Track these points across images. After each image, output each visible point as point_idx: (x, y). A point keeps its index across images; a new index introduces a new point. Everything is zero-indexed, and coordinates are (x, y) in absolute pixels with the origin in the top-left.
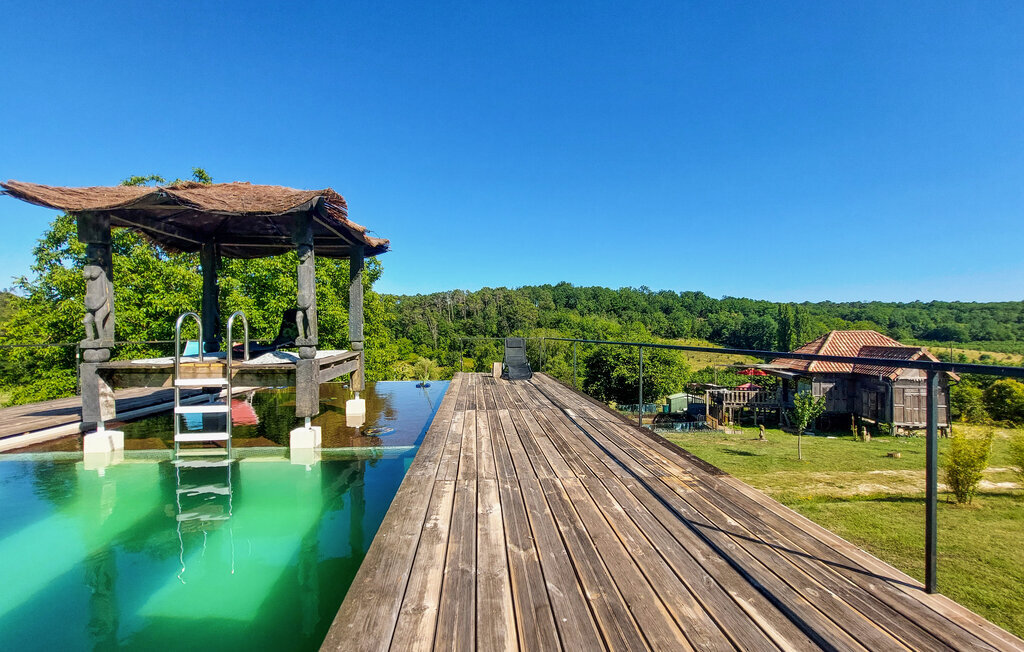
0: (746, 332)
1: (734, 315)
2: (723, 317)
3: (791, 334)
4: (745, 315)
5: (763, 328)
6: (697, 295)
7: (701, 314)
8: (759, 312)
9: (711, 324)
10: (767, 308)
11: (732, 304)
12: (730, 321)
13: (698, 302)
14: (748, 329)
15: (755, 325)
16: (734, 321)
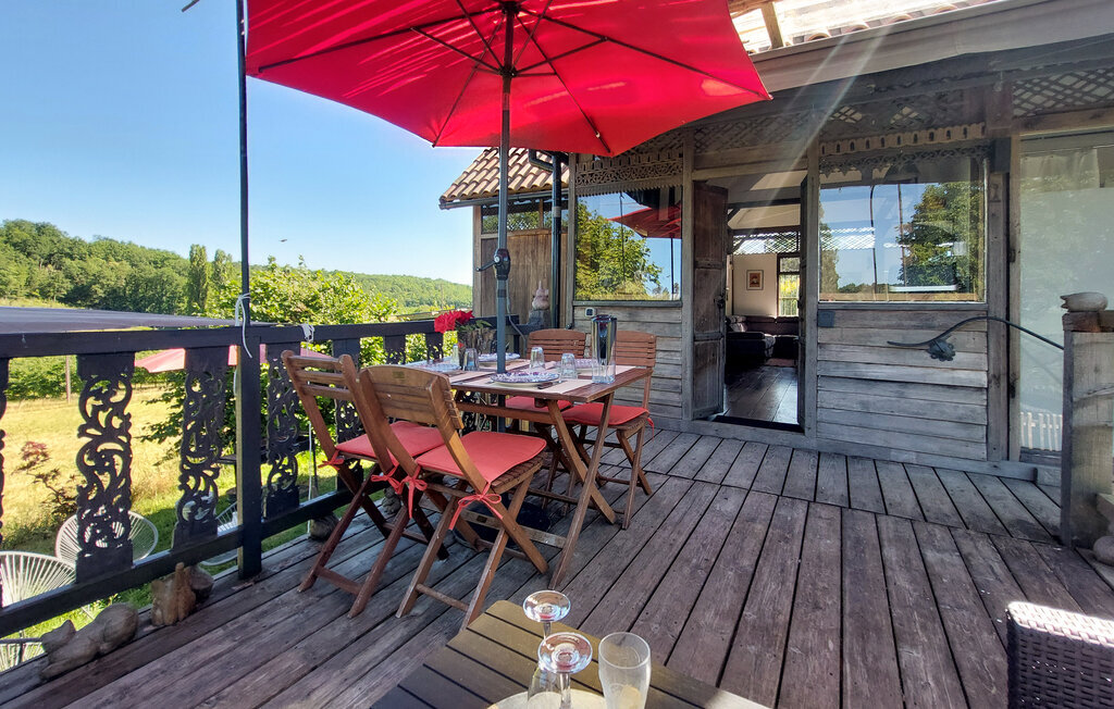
0: (136, 291)
1: (113, 263)
2: (94, 265)
3: (207, 289)
4: (133, 265)
5: (163, 284)
6: (41, 229)
7: (49, 260)
8: (155, 263)
9: (70, 277)
10: (167, 259)
11: (111, 250)
12: (107, 273)
13: (44, 239)
14: (137, 286)
15: (150, 281)
16: (116, 274)
